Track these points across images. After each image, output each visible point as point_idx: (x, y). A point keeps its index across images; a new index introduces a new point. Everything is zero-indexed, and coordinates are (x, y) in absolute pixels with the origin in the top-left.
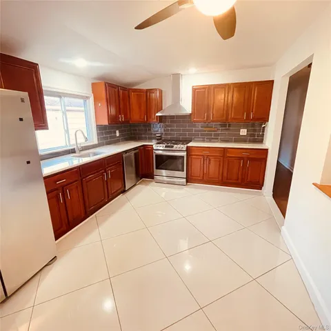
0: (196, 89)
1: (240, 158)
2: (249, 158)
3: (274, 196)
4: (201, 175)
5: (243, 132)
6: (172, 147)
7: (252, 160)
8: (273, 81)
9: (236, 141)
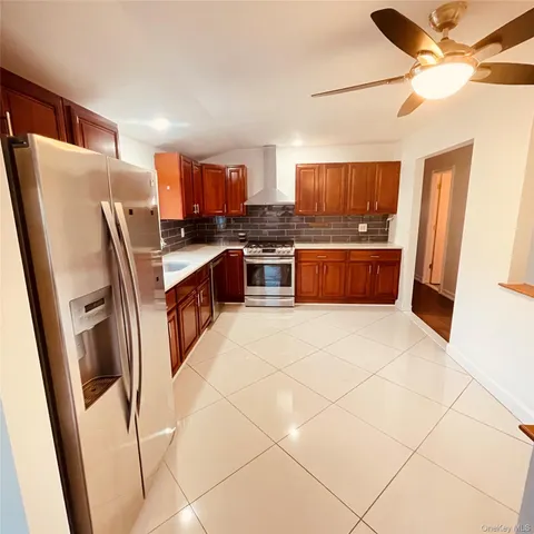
0: (301, 169)
1: (368, 263)
2: (379, 262)
3: (414, 310)
4: (316, 290)
5: (363, 228)
6: (273, 251)
7: (382, 264)
8: (399, 163)
9: (353, 241)
